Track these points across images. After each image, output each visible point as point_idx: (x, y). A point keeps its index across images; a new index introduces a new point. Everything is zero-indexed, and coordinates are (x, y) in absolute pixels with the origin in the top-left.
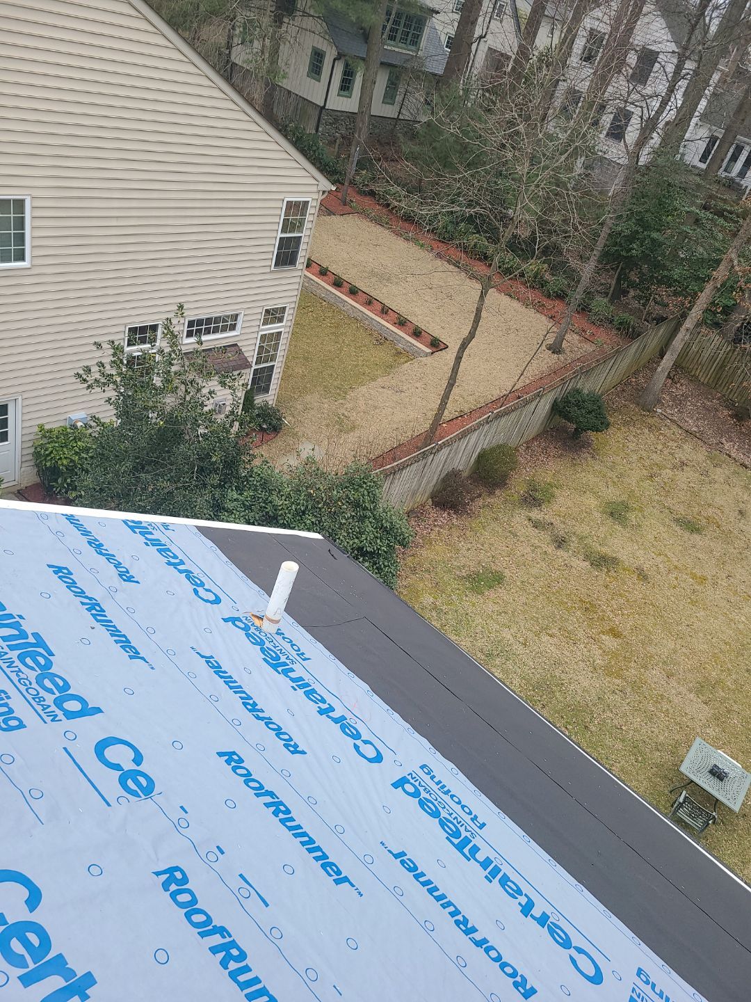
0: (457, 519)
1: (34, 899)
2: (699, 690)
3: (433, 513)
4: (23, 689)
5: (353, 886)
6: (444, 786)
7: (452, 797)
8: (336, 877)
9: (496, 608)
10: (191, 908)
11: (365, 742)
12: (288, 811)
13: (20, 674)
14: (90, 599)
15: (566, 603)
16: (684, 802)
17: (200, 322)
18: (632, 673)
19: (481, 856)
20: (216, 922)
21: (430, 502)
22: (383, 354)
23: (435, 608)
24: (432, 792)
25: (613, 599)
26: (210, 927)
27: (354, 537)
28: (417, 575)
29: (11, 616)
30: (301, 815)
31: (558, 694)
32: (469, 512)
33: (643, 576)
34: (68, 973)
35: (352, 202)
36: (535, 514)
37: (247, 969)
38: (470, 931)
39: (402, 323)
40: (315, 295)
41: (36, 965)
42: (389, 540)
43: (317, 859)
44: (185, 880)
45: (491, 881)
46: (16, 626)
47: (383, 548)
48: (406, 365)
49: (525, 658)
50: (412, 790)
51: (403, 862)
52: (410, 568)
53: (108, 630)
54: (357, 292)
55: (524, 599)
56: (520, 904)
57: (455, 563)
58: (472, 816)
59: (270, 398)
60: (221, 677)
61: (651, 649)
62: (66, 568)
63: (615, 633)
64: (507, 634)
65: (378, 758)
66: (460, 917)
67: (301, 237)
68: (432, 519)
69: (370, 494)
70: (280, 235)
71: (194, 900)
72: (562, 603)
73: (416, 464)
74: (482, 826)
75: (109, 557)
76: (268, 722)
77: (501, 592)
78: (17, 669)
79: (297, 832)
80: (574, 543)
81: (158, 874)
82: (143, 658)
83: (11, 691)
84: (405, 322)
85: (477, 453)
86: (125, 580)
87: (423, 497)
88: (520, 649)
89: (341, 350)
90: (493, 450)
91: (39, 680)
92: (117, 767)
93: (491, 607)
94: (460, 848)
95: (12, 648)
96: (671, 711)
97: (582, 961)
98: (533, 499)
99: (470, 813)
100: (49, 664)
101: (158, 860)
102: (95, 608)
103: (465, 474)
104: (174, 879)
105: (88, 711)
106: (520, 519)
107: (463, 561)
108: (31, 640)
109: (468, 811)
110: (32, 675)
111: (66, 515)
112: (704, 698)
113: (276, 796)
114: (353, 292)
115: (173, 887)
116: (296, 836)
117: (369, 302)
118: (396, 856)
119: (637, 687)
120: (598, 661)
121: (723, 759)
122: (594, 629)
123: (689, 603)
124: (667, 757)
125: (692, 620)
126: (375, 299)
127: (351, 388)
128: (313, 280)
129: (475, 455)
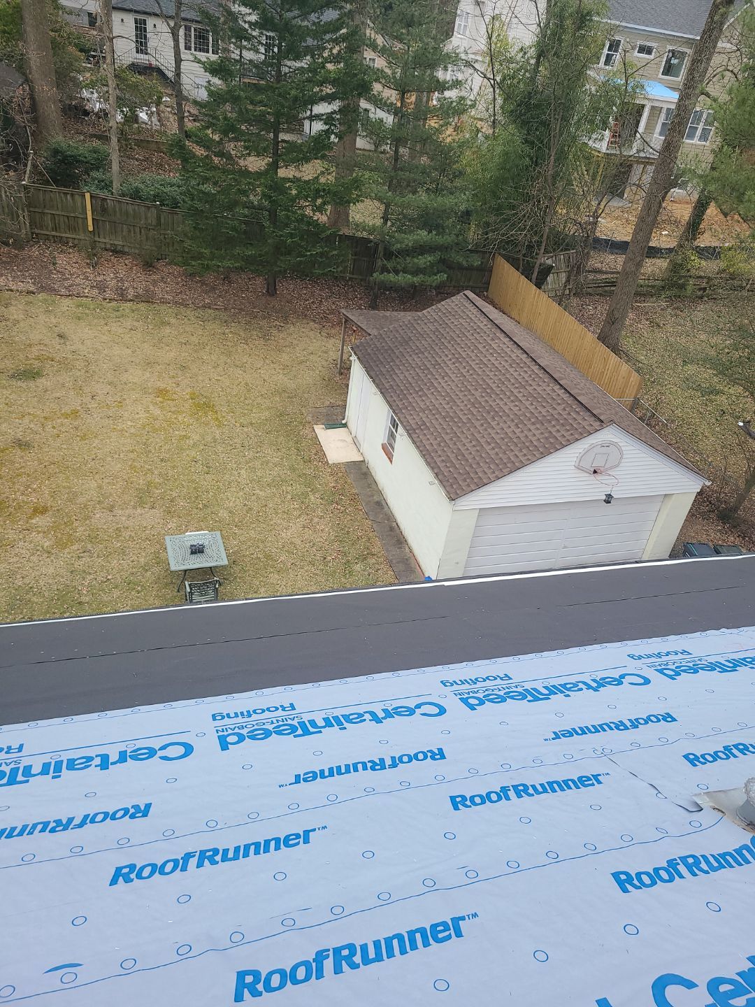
2: (141, 503)
16: (191, 589)
18: (81, 531)
25: (14, 483)
31: (35, 599)
33: (22, 445)
61: (81, 500)
63: (40, 510)
96: (133, 534)
109: (274, 709)
112: (149, 505)
119: (93, 538)
120: (46, 544)
121: (195, 537)
122: (19, 521)
123: (80, 440)
124: (156, 569)
125: (93, 453)
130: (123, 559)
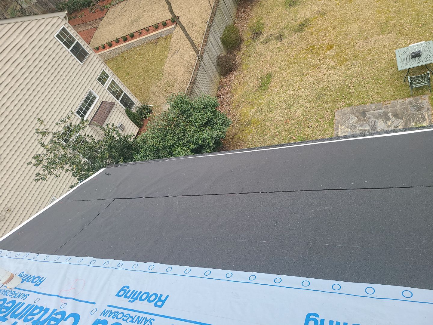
0: (236, 72)
2: (382, 31)
3: (226, 80)
9: (278, 87)
15: (302, 57)
16: (411, 81)
17: (81, 109)
18: (350, 54)
21: (222, 77)
22: (162, 44)
23: (257, 112)
25: (318, 36)
27: (195, 123)
28: (241, 107)
31: (328, 93)
32: (238, 65)
33: (321, 14)
35: (104, 6)
36: (262, 38)
39: (156, 27)
40: (123, 52)
42: (210, 110)
47: (210, 116)
48: (172, 39)
49: (304, 94)
52: (236, 107)
54: (134, 35)
55: (285, 73)
57: (250, 88)
61: (350, 37)
63: (330, 47)
64: (290, 92)
67: (77, 42)
68: (228, 82)
69: (184, 103)
70: (69, 50)
72: (300, 59)
77: (275, 80)
80: (286, 32)
84: (157, 25)
87: (217, 78)
88: (299, 93)
89: (148, 60)
90: (225, 33)
93: (275, 90)
96: (378, 51)
98: (256, 34)
103: (224, 53)
106: (259, 47)
107: (251, 85)
112: (387, 32)
114: (132, 36)
117: (140, 33)
119: (356, 57)
120: (333, 64)
121: (414, 47)
122: (321, 55)
123: (349, 3)
124: (391, 70)
125: (356, 9)
126: (141, 30)
127: (162, 69)
128: (117, 48)
129: (220, 43)
130: (372, 67)
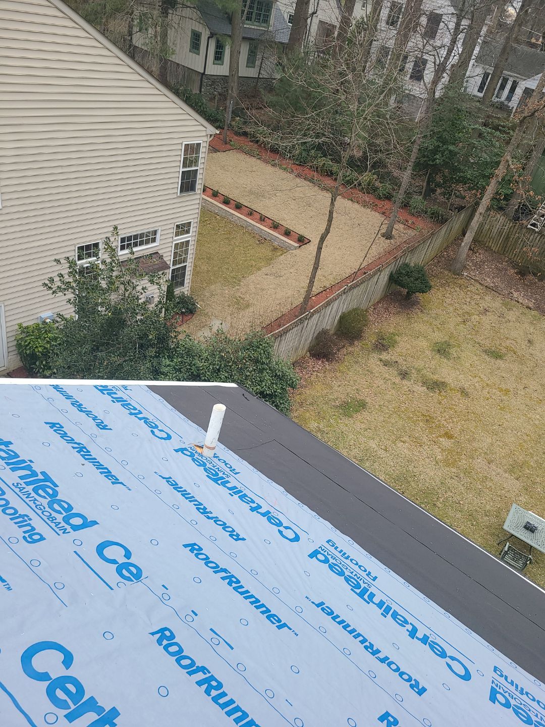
0: (329, 365)
1: (68, 660)
2: (511, 471)
3: (311, 362)
4: (40, 512)
5: (291, 629)
6: (345, 554)
7: (351, 560)
8: (278, 624)
9: (363, 426)
10: (179, 656)
11: (286, 528)
12: (238, 582)
13: (36, 502)
14: (79, 444)
15: (412, 418)
16: (508, 550)
17: (129, 238)
18: (463, 463)
19: (376, 600)
20: (199, 664)
21: (308, 354)
22: (265, 251)
23: (320, 430)
24: (337, 558)
25: (445, 411)
26: (195, 668)
27: (257, 385)
28: (304, 408)
29: (24, 461)
30: (248, 584)
31: (412, 483)
32: (337, 359)
33: (464, 392)
34: (99, 710)
35: (231, 141)
36: (385, 356)
37: (224, 694)
38: (375, 652)
39: (275, 226)
40: (211, 212)
41: (76, 706)
42: (282, 385)
43: (263, 613)
44: (173, 636)
45: (386, 617)
46: (29, 468)
47: (278, 391)
48: (283, 256)
49: (386, 460)
50: (322, 558)
51: (323, 609)
52: (299, 403)
53: (95, 465)
54: (241, 207)
55: (382, 418)
56: (407, 630)
57: (331, 397)
58: (367, 572)
59: (185, 290)
60: (179, 491)
61: (475, 444)
62: (58, 424)
63: (448, 436)
64: (373, 444)
65: (297, 538)
66: (367, 644)
67: (197, 170)
68: (312, 366)
69: (266, 352)
70: (182, 170)
71: (181, 650)
72: (409, 418)
73: (296, 328)
74: (375, 579)
75: (88, 413)
76: (216, 520)
77: (365, 414)
78: (33, 499)
79: (246, 595)
80: (414, 375)
81: (153, 634)
82: (121, 483)
83: (32, 514)
84: (278, 226)
85: (339, 316)
86: (101, 429)
87: (303, 351)
88: (381, 453)
89: (233, 250)
90: (350, 313)
91: (50, 505)
92: (114, 562)
93: (359, 426)
94: (361, 595)
95: (27, 484)
96: (493, 487)
97: (456, 666)
98: (382, 345)
99: (365, 571)
100: (56, 493)
101: (151, 624)
102: (82, 449)
103: (332, 332)
104: (165, 637)
105: (88, 524)
106: (374, 361)
107: (336, 395)
108: (41, 477)
109: (364, 569)
110: (45, 502)
111: (53, 385)
112: (516, 476)
113: (228, 571)
114: (238, 207)
115: (165, 642)
116: (246, 598)
117: (251, 213)
118: (318, 606)
119: (467, 472)
120: (439, 457)
121: (533, 517)
122: (434, 434)
123: (499, 409)
124: (494, 520)
125: (502, 421)
126: (255, 211)
127: (243, 277)
128: (209, 201)
129: (338, 318)
130: (476, 498)
